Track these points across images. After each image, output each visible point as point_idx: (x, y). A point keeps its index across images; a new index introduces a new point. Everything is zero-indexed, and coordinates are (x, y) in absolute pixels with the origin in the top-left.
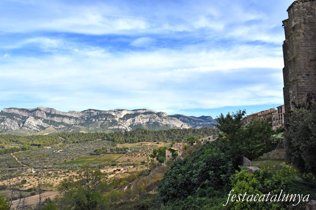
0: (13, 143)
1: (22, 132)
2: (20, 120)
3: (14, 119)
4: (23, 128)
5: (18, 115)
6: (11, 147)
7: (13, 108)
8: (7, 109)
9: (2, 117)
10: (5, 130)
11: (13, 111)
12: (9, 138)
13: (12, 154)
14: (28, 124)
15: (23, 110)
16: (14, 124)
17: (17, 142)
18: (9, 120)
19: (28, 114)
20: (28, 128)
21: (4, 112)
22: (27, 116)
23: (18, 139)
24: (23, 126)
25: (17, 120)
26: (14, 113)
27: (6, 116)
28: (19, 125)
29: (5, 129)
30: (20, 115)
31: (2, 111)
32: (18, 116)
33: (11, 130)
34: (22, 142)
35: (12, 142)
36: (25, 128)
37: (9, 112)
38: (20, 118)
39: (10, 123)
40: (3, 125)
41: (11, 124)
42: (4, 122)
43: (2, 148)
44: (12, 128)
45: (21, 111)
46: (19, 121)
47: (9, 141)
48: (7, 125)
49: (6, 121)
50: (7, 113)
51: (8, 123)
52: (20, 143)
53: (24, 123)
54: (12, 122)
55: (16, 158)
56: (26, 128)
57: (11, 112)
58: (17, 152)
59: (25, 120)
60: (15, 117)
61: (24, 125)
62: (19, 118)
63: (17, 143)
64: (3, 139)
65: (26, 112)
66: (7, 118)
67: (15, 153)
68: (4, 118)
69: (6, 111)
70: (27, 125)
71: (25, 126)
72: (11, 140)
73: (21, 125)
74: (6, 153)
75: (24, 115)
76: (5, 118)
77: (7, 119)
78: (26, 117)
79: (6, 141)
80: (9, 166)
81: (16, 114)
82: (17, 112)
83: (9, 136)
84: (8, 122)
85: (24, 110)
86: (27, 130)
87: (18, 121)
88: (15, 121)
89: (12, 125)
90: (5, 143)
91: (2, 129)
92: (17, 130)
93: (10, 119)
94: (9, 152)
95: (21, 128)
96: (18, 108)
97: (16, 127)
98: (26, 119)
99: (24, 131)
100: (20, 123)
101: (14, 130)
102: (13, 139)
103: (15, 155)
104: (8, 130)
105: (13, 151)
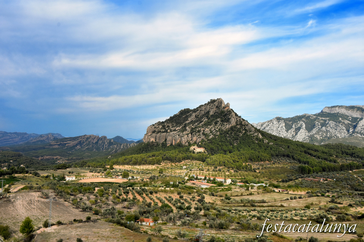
0: (347, 156)
1: (353, 141)
2: (349, 123)
3: (340, 122)
4: (354, 134)
5: (346, 115)
6: (346, 161)
7: (337, 106)
8: (329, 108)
9: (322, 119)
10: (328, 138)
11: (337, 110)
12: (340, 149)
13: (350, 172)
14: (362, 128)
15: (352, 108)
16: (341, 130)
17: (354, 155)
18: (332, 123)
19: (361, 114)
20: (361, 135)
21: (324, 112)
22: (359, 117)
23: (353, 151)
24: (353, 132)
25: (344, 123)
26: (340, 114)
27: (328, 118)
28: (348, 131)
29: (328, 136)
30: (348, 116)
31: (322, 111)
32: (345, 117)
33: (337, 138)
34: (361, 155)
35: (345, 155)
36: (358, 135)
37: (332, 113)
38: (349, 121)
39: (334, 128)
40: (325, 130)
41: (336, 128)
42: (325, 126)
43: (335, 162)
44: (337, 135)
45: (349, 110)
46: (348, 125)
47: (340, 152)
48: (331, 130)
49: (328, 125)
50: (329, 113)
51: (331, 128)
52: (358, 157)
53: (355, 127)
54: (336, 126)
55: (359, 178)
56: (360, 135)
57: (335, 112)
58: (357, 170)
59: (357, 124)
60: (340, 119)
61: (356, 130)
62: (347, 120)
63: (354, 157)
64: (333, 150)
65: (357, 111)
66: (329, 120)
67: (356, 170)
68: (325, 121)
69: (327, 111)
70: (360, 131)
71: (357, 133)
72: (344, 152)
73: (351, 131)
74: (342, 170)
75: (355, 116)
76: (327, 121)
77: (330, 123)
78: (357, 118)
79: (337, 152)
80: (355, 188)
81: (342, 115)
82: (343, 111)
83: (340, 146)
84: (331, 126)
85: (354, 109)
86: (360, 137)
87: (346, 125)
88: (342, 125)
89: (338, 130)
90: (337, 156)
91: (324, 136)
92: (344, 137)
93: (334, 122)
94: (346, 169)
95: (351, 135)
96: (345, 106)
97: (343, 133)
98: (359, 121)
99: (356, 140)
100: (349, 127)
101: (340, 138)
102: (346, 150)
103: (355, 173)
104: (332, 137)
105: (351, 167)
